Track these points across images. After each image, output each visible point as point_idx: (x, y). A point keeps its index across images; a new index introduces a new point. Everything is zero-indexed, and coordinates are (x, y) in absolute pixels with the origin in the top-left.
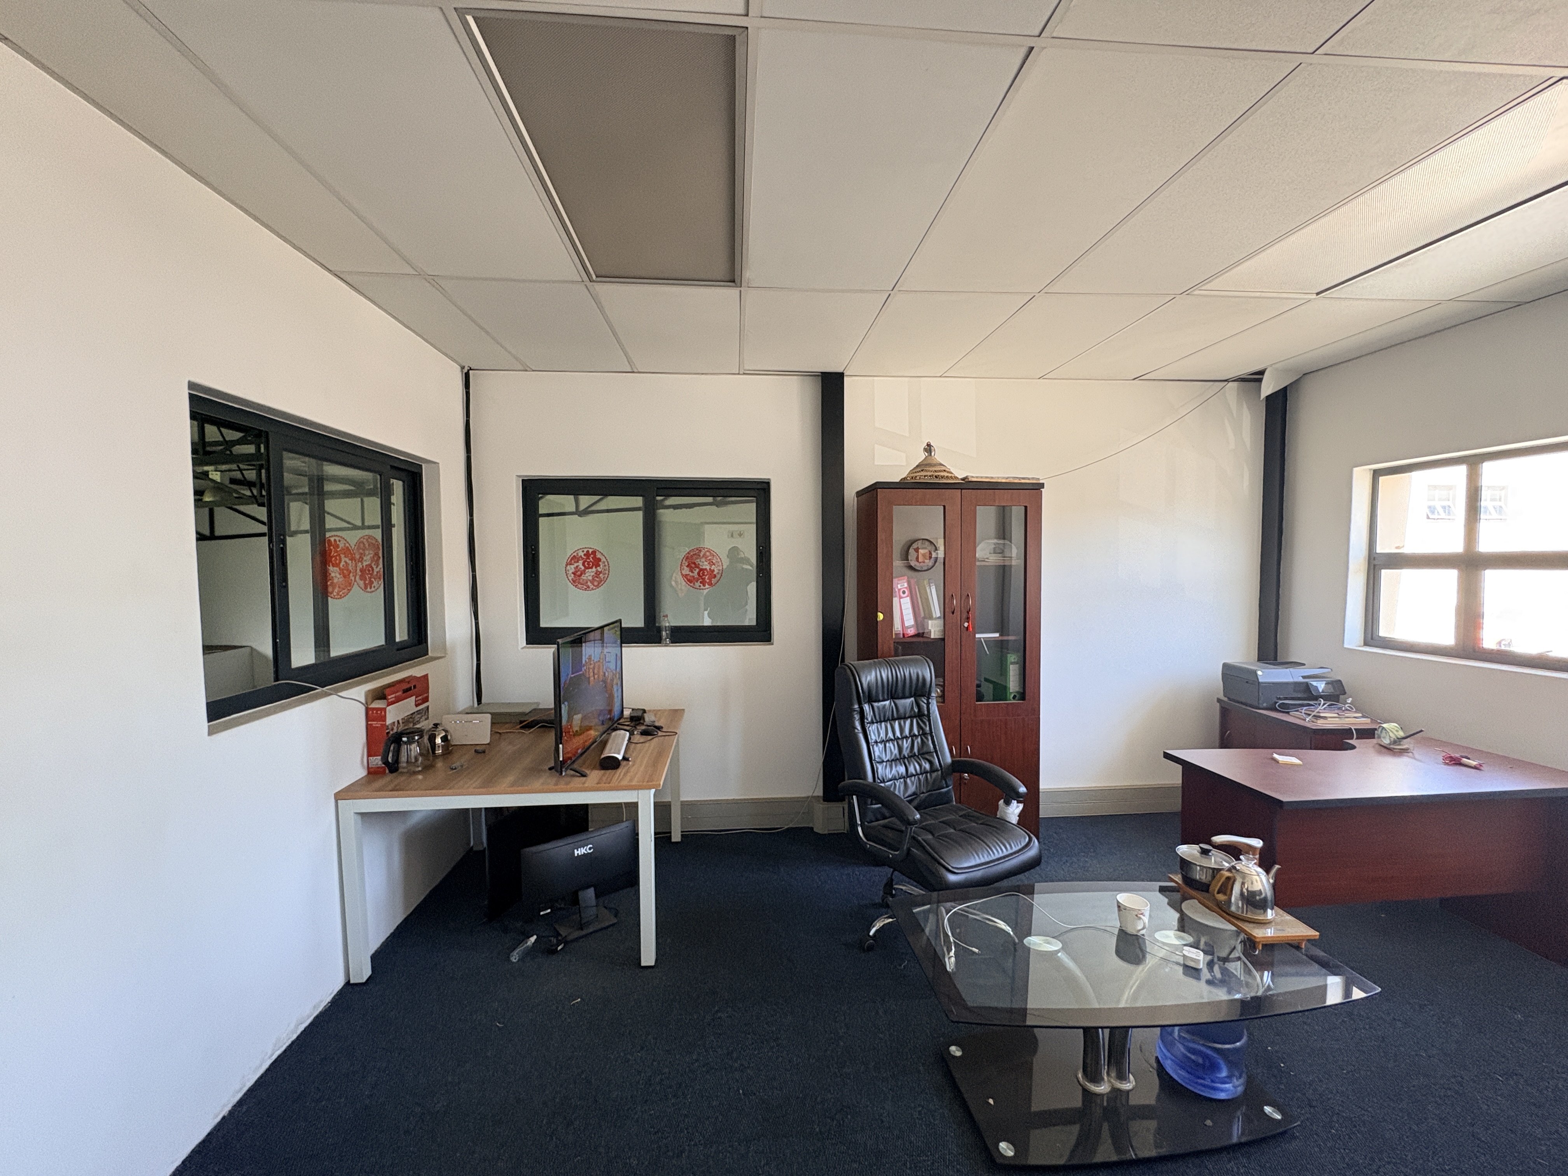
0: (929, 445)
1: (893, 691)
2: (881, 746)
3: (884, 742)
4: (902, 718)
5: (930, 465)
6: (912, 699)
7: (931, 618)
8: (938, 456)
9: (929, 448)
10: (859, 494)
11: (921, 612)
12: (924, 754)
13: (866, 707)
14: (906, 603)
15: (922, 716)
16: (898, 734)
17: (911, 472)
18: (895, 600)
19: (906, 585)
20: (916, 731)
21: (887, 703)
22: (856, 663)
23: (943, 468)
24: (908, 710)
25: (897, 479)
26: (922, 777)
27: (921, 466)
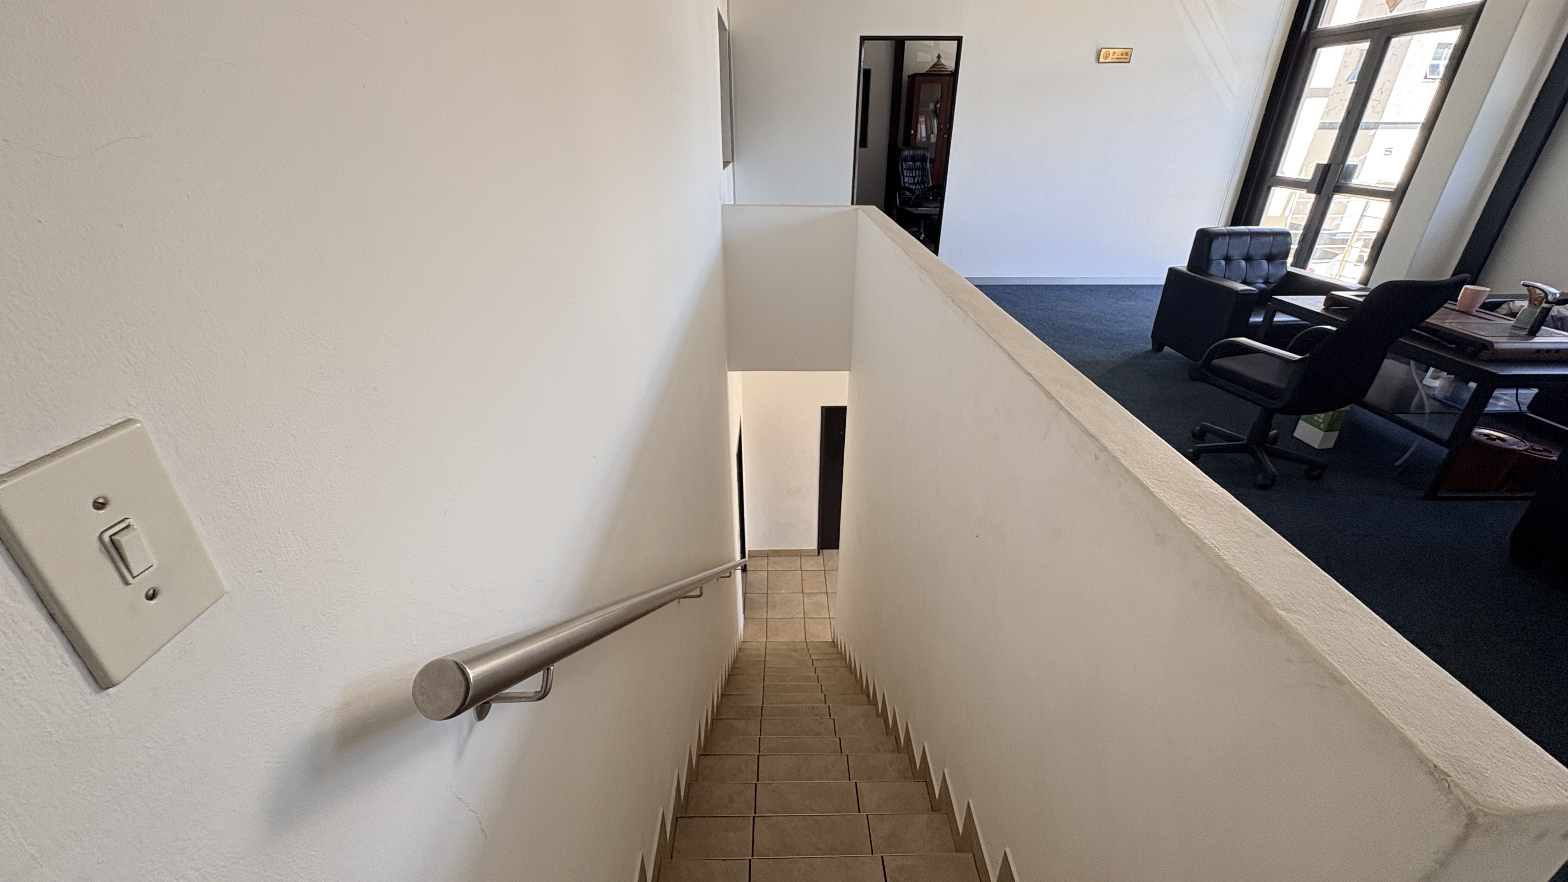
0: (939, 55)
1: (914, 159)
2: (908, 178)
3: (909, 177)
4: (916, 169)
5: (939, 65)
6: (920, 163)
7: (933, 133)
8: (943, 61)
9: (939, 57)
10: (909, 76)
11: (929, 132)
12: (923, 182)
13: (904, 164)
14: (923, 127)
15: (923, 169)
16: (914, 175)
17: (931, 68)
18: (919, 125)
19: (924, 119)
20: (920, 174)
21: (911, 163)
22: (903, 147)
23: (943, 66)
24: (918, 166)
25: (924, 71)
26: (921, 190)
27: (935, 65)
